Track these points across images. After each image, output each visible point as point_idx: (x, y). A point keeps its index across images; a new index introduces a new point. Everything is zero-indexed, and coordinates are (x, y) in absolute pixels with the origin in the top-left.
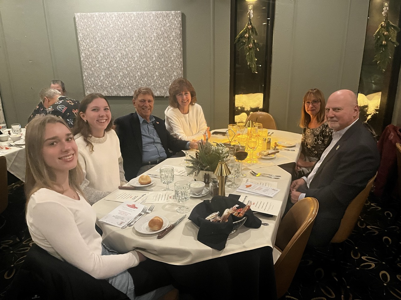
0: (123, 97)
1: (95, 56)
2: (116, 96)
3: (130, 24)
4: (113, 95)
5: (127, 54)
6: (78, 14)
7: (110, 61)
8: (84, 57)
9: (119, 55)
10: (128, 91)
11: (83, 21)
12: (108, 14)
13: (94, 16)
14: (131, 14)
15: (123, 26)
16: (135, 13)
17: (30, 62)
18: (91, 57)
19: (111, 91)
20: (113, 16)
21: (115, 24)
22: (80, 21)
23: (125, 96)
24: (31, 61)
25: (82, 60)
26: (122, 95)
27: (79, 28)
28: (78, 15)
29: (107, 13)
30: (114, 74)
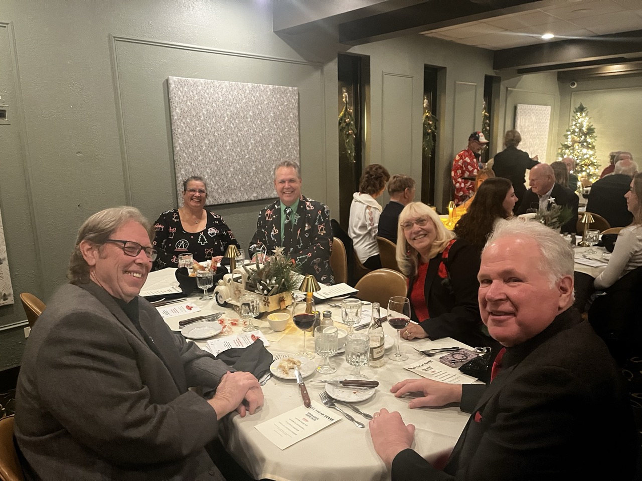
0: (233, 203)
1: (197, 144)
2: (225, 203)
3: (244, 99)
4: (220, 203)
5: (239, 141)
6: (175, 78)
7: (218, 150)
8: (182, 146)
9: (230, 142)
10: (240, 194)
11: (181, 89)
12: (216, 83)
13: (199, 83)
14: (246, 85)
15: (235, 101)
16: (250, 85)
17: (78, 155)
18: (191, 145)
19: (217, 196)
20: (223, 86)
21: (226, 97)
22: (177, 89)
23: (236, 201)
24: (81, 154)
25: (178, 151)
26: (232, 201)
27: (175, 100)
28: (173, 79)
29: (216, 81)
30: (222, 171)
